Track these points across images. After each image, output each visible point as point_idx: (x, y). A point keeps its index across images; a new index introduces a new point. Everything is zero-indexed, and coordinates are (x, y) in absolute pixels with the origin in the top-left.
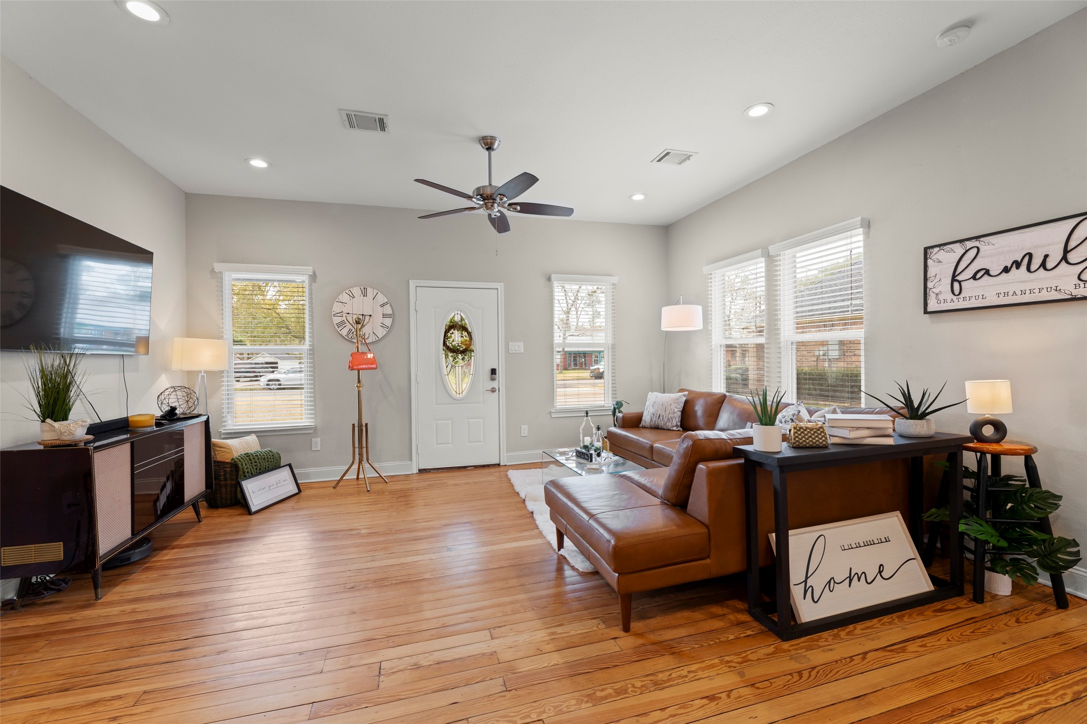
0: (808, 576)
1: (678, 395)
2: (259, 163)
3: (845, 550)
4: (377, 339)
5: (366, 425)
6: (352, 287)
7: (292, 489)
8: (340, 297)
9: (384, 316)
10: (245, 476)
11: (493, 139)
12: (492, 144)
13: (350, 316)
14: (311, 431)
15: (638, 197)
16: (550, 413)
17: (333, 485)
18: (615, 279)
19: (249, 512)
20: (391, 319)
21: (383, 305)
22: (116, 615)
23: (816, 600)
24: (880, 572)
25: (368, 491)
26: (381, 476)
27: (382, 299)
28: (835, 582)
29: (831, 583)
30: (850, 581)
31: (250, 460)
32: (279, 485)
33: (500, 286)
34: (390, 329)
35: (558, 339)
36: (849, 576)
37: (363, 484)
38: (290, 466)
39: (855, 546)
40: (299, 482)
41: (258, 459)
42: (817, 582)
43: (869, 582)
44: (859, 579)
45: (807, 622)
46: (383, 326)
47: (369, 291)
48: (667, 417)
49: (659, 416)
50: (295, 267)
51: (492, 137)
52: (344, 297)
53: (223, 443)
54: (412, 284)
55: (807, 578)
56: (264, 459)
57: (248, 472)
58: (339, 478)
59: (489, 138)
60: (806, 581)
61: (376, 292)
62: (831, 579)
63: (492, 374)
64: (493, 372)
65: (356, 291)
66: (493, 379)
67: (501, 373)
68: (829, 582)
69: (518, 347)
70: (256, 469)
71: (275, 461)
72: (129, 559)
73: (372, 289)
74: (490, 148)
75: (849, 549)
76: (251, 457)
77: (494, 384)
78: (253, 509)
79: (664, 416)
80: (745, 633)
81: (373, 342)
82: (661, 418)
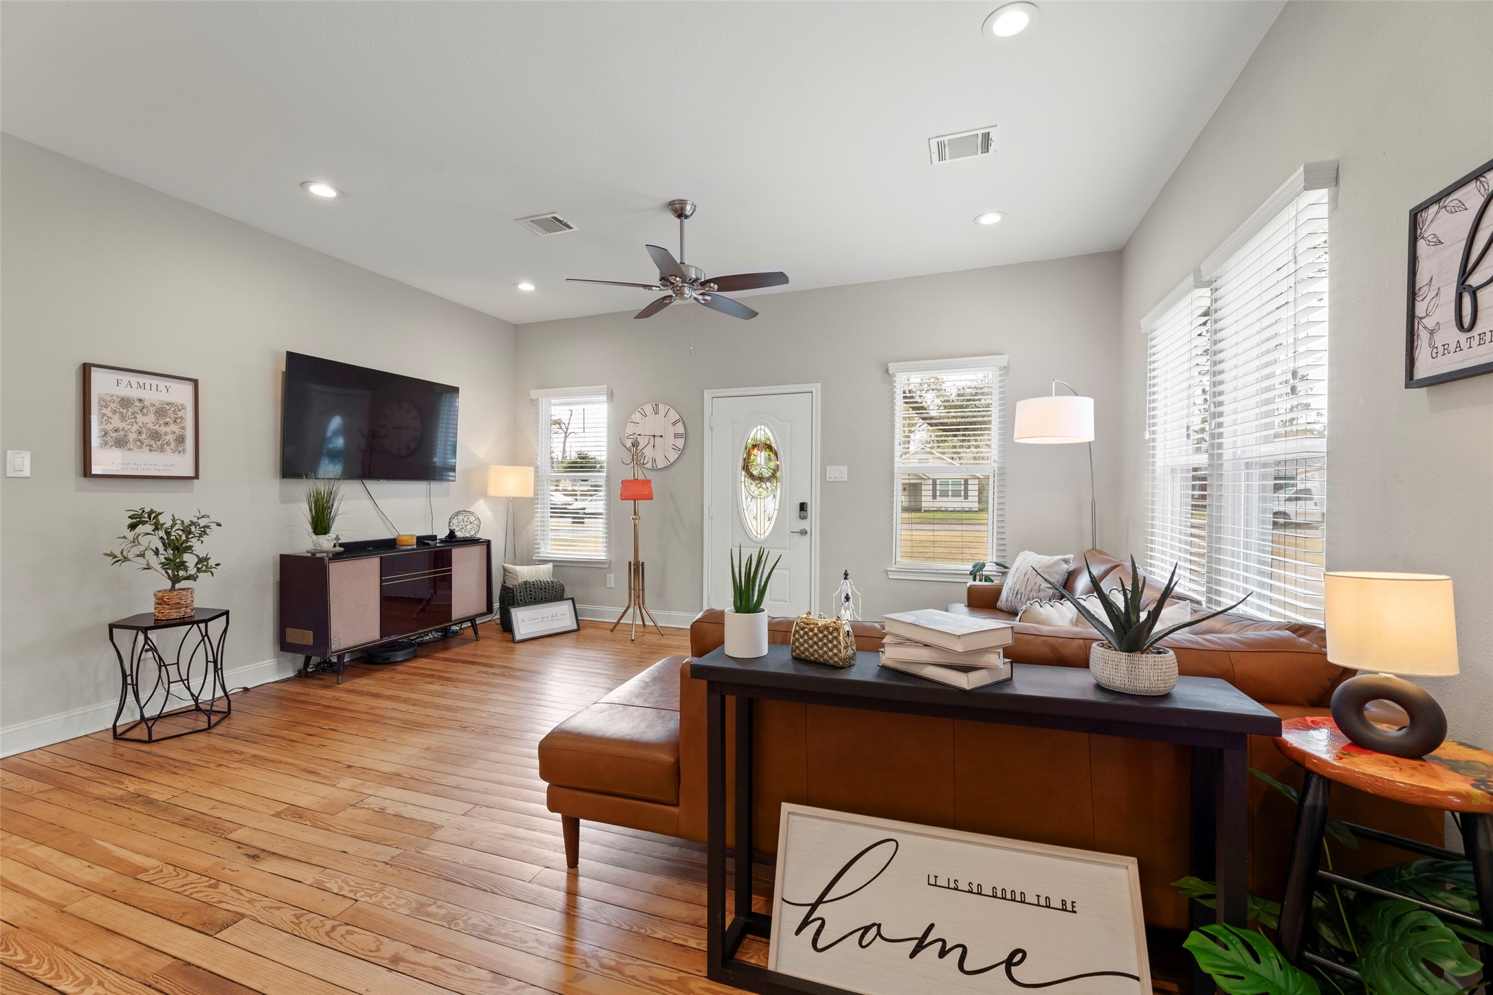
0: (824, 900)
1: (1053, 560)
2: (526, 287)
3: (935, 885)
4: (669, 464)
5: (643, 563)
6: (644, 404)
7: (570, 624)
8: (633, 416)
9: (676, 436)
10: (518, 604)
11: (683, 203)
12: (683, 209)
13: (642, 438)
14: (606, 566)
15: (990, 219)
16: (887, 572)
17: (611, 627)
18: (1003, 360)
19: (513, 641)
20: (683, 439)
21: (674, 424)
22: (329, 698)
23: (820, 946)
24: (1009, 963)
25: (632, 640)
26: (656, 626)
27: (674, 416)
28: (879, 933)
29: (867, 933)
30: (917, 946)
31: (526, 588)
32: (554, 618)
33: (816, 388)
34: (682, 451)
35: (899, 463)
36: (920, 936)
37: (629, 631)
38: (572, 599)
39: (967, 888)
40: (579, 618)
41: (534, 588)
42: (837, 917)
43: (967, 967)
44: (943, 953)
45: (779, 974)
46: (675, 448)
47: (661, 406)
48: (1026, 596)
49: (1017, 593)
50: (593, 387)
51: (681, 200)
52: (637, 417)
53: (513, 569)
54: (707, 395)
55: (820, 900)
56: (541, 589)
57: (521, 600)
58: (616, 621)
59: (677, 202)
60: (814, 907)
61: (667, 407)
62: (874, 925)
63: (801, 510)
64: (803, 507)
65: (648, 409)
66: (803, 518)
67: (814, 510)
68: (867, 929)
69: (839, 473)
70: (531, 598)
71: (555, 593)
72: (389, 659)
73: (663, 405)
74: (681, 214)
75: (948, 888)
76: (528, 586)
77: (804, 525)
78: (518, 637)
79: (1023, 595)
80: (686, 941)
81: (664, 467)
82: (1019, 597)
